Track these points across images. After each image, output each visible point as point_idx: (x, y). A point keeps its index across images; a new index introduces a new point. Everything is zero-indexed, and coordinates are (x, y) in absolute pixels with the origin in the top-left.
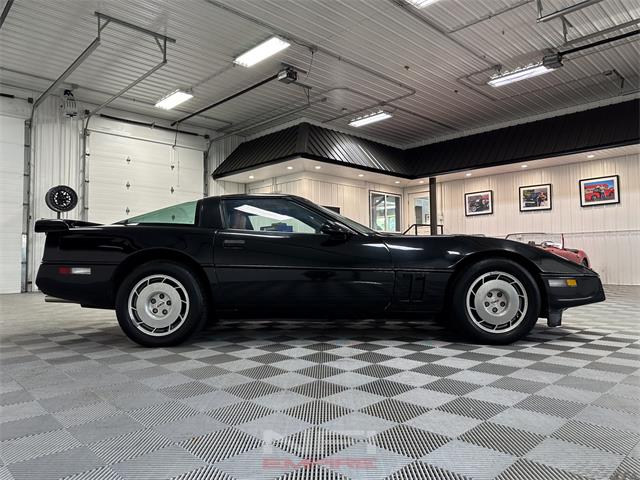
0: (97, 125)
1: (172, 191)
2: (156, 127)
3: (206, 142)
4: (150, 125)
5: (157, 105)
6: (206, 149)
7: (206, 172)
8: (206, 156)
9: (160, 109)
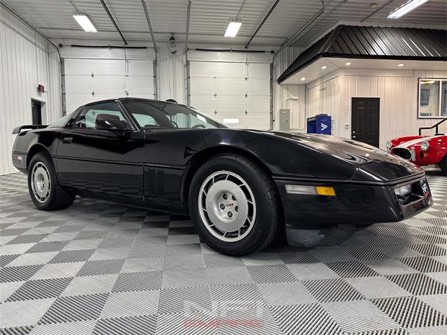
0: (192, 56)
1: (246, 96)
2: (233, 51)
3: (272, 56)
4: (229, 51)
5: (226, 35)
6: (272, 62)
7: (271, 79)
8: (272, 67)
9: (229, 38)
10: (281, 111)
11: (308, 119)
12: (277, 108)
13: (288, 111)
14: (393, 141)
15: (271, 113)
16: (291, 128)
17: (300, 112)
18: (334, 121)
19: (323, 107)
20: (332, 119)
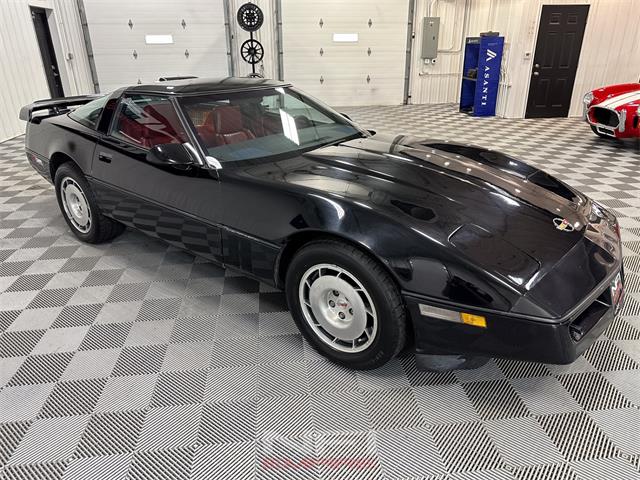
10: (426, 20)
11: (468, 39)
12: (420, 16)
13: (437, 20)
14: (596, 93)
15: (411, 24)
16: (439, 48)
17: (455, 23)
18: (510, 45)
19: (493, 20)
20: (506, 41)
